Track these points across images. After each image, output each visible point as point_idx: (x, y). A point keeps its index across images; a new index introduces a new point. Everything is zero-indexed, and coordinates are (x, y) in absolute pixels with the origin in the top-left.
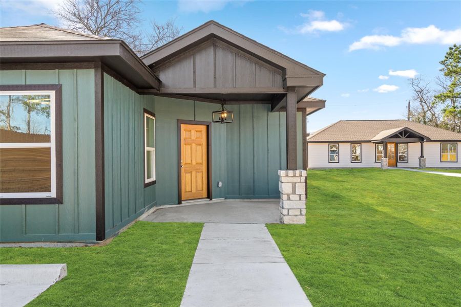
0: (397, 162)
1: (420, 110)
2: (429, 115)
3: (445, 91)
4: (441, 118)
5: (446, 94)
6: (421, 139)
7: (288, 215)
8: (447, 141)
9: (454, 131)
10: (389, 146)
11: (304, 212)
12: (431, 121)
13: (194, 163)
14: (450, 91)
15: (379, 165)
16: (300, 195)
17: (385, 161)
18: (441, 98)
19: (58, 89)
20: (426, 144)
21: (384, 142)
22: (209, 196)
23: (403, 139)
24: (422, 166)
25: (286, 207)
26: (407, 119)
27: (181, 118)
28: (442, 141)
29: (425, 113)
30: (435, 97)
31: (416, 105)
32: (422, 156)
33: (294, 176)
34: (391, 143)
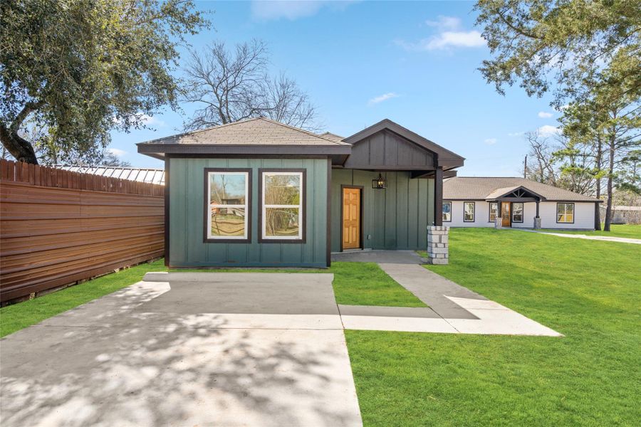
0: (511, 221)
1: (537, 167)
2: (546, 171)
3: (564, 148)
4: (559, 176)
5: (564, 151)
6: (537, 198)
7: (436, 258)
8: (563, 201)
9: (572, 191)
10: (503, 205)
11: (447, 256)
12: (548, 178)
13: (351, 220)
14: (569, 149)
15: (492, 225)
16: (444, 244)
17: (500, 221)
18: (560, 155)
19: (304, 172)
20: (541, 204)
21: (498, 201)
22: (361, 246)
23: (519, 198)
24: (536, 227)
25: (434, 252)
26: (523, 177)
27: (343, 184)
28: (558, 201)
29: (542, 169)
30: (553, 154)
31: (533, 161)
32: (537, 217)
33: (441, 230)
34: (506, 202)
